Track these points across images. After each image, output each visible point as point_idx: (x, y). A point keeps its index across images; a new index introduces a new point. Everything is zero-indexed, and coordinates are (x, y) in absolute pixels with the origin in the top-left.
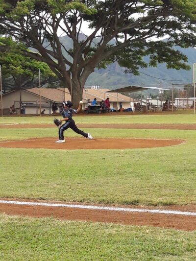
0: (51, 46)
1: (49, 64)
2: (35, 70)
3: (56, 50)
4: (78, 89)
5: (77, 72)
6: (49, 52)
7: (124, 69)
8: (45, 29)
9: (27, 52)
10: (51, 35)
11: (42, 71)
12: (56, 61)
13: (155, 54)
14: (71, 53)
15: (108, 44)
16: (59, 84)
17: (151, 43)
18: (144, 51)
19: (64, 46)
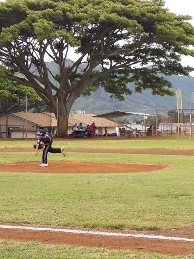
0: (38, 71)
1: (36, 89)
2: (21, 95)
3: (42, 76)
4: (64, 114)
5: (63, 97)
6: (36, 77)
7: (109, 94)
8: (32, 54)
9: (14, 76)
10: (38, 61)
11: (28, 96)
12: (43, 86)
13: (140, 81)
14: (57, 78)
15: (94, 69)
16: (45, 109)
17: (137, 70)
18: (129, 77)
19: (50, 72)
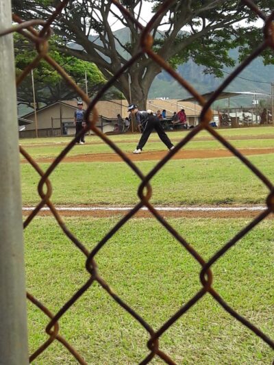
0: (101, 39)
1: (98, 65)
2: (78, 76)
3: (107, 45)
4: (140, 99)
5: (137, 74)
6: (99, 48)
7: (203, 67)
8: (90, 15)
9: (67, 48)
10: (100, 25)
11: (88, 77)
12: (109, 61)
13: (246, 46)
14: (128, 48)
15: (179, 33)
16: (112, 95)
17: (241, 30)
18: (230, 41)
19: (118, 40)
